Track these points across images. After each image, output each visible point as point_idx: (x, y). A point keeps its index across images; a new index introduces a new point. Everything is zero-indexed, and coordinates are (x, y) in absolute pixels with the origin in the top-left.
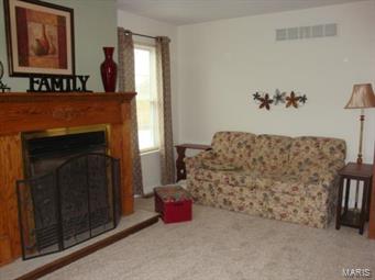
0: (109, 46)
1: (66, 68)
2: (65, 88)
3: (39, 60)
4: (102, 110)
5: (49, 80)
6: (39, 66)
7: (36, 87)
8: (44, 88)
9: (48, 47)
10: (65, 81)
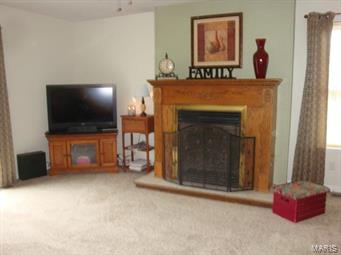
0: (261, 37)
1: (233, 59)
2: (214, 76)
3: (212, 56)
4: (240, 93)
5: (202, 71)
6: (211, 60)
7: (193, 75)
8: (199, 76)
9: (219, 46)
10: (214, 71)
